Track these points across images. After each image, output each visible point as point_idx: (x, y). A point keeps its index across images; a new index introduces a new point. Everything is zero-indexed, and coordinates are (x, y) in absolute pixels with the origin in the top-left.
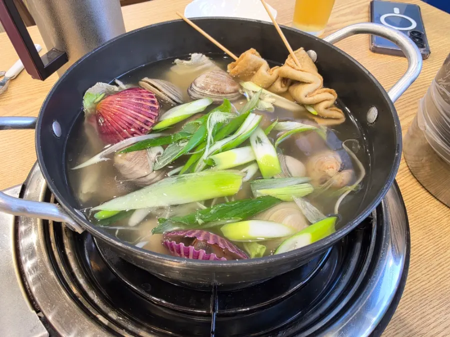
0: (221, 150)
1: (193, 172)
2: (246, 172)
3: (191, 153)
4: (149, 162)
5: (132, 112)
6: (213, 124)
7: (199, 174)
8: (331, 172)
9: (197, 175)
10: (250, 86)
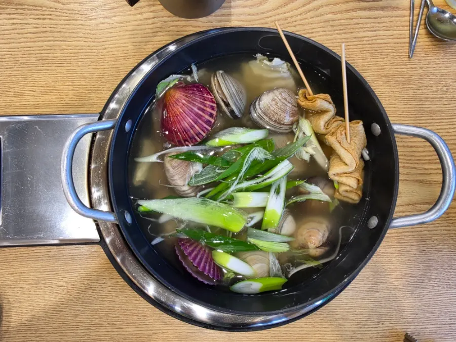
0: (244, 190)
1: (215, 200)
2: (252, 218)
3: (222, 181)
4: (187, 175)
5: (191, 121)
6: (251, 159)
7: (218, 204)
8: (311, 245)
9: (217, 204)
10: (306, 126)
